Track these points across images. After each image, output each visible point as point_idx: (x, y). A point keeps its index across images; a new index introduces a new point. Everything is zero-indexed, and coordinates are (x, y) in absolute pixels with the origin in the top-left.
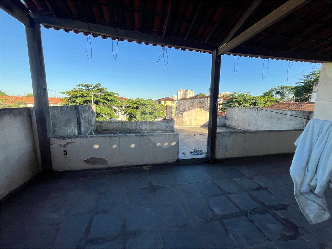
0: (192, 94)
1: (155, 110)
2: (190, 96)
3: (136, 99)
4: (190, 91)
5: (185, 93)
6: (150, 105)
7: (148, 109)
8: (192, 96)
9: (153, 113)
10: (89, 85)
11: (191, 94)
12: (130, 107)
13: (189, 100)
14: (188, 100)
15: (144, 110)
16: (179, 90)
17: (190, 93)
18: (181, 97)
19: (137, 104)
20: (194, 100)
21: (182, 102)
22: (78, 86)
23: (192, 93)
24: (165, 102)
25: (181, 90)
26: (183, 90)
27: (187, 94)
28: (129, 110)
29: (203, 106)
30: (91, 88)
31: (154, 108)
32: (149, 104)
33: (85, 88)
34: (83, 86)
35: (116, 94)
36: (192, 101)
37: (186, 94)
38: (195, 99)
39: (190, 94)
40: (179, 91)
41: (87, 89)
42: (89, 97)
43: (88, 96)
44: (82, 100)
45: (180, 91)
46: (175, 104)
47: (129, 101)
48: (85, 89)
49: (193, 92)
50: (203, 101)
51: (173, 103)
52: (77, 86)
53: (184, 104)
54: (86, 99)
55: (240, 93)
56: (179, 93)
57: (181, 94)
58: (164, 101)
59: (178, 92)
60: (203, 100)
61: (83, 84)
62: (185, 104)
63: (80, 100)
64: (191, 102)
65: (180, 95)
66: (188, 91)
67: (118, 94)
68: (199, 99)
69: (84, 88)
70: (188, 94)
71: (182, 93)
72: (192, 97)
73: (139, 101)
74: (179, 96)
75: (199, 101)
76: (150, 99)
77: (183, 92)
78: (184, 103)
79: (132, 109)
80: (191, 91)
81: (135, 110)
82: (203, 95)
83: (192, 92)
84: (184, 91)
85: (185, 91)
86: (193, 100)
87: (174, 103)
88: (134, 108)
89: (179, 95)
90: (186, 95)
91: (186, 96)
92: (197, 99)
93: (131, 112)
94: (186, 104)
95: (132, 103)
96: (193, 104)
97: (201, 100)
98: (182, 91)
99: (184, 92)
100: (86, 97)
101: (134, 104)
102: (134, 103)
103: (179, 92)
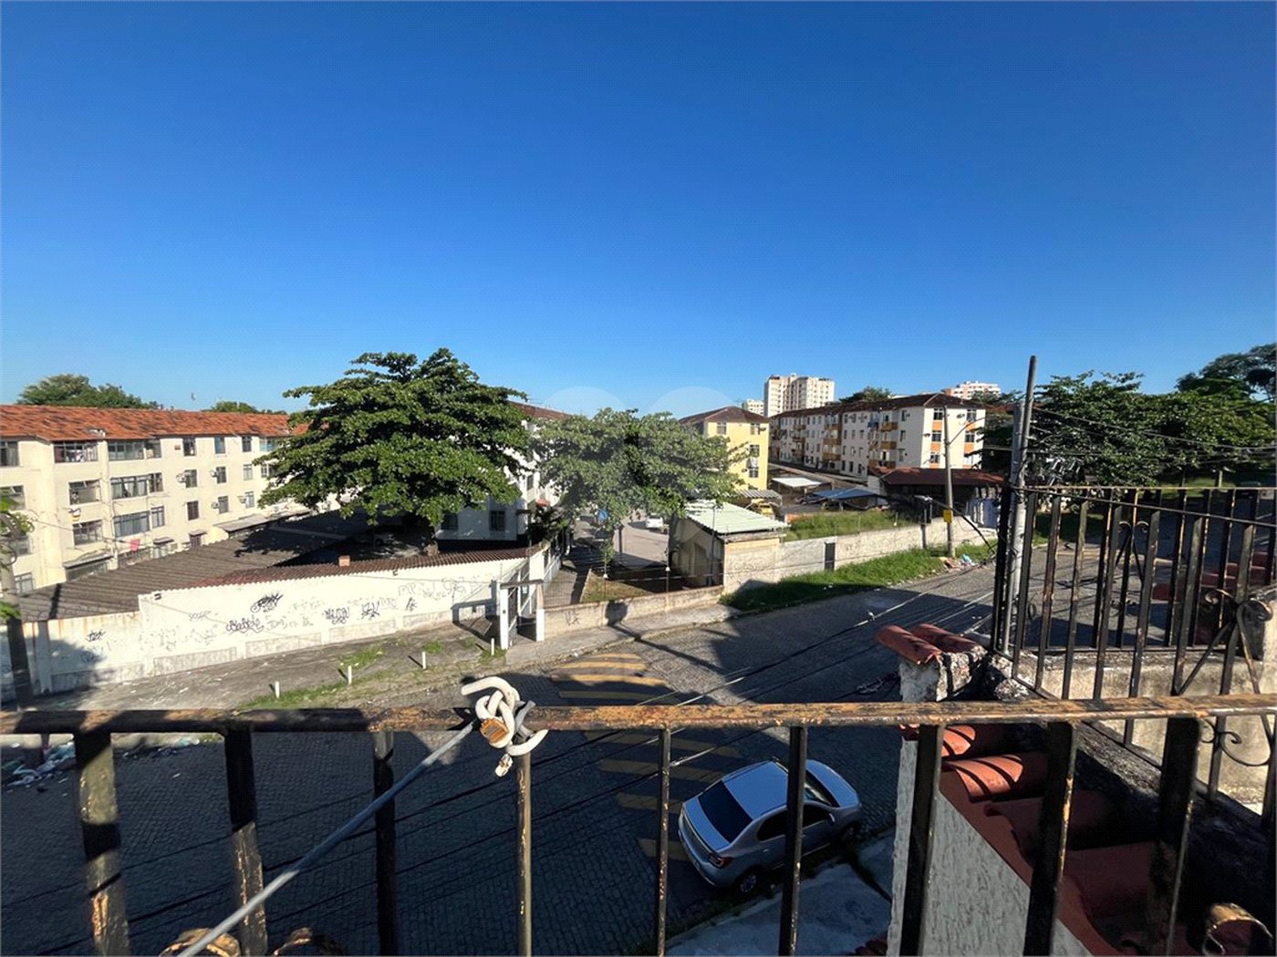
0: (824, 395)
1: (683, 463)
2: (819, 400)
3: (599, 415)
4: (817, 379)
5: (796, 388)
6: (664, 439)
7: (652, 461)
8: (825, 401)
9: (675, 477)
10: (403, 356)
11: (822, 392)
12: (573, 451)
13: (823, 417)
14: (817, 417)
15: (636, 464)
16: (771, 378)
17: (819, 389)
18: (781, 404)
19: (606, 436)
20: (844, 418)
21: (788, 425)
22: (360, 361)
23: (825, 390)
24: (722, 425)
25: (781, 378)
26: (789, 379)
27: (805, 395)
28: (567, 462)
29: (889, 440)
30: (412, 368)
31: (680, 453)
32: (656, 438)
33: (390, 371)
34: (382, 363)
35: (515, 393)
36: (837, 422)
37: (802, 392)
38: (850, 414)
39: (819, 394)
40: (770, 381)
41: (398, 373)
42: (395, 410)
43: (392, 407)
44: (364, 423)
45: (774, 381)
46: (766, 434)
47: (568, 426)
48: (391, 374)
49: (832, 385)
50: (891, 420)
51: (756, 429)
52: (353, 362)
53: (797, 433)
54: (382, 417)
55: (1088, 383)
56: (770, 392)
57: (782, 394)
58: (719, 424)
59: (767, 386)
60: (887, 417)
61: (380, 354)
62: (802, 434)
63: (356, 424)
64: (831, 423)
65: (777, 398)
66: (809, 382)
67: (524, 396)
68: (867, 414)
69: (385, 370)
70: (809, 393)
71: (782, 389)
72: (826, 404)
73: (612, 425)
74: (770, 403)
75: (868, 420)
76: (663, 414)
77: (787, 384)
78: (799, 430)
79: (581, 461)
80: (820, 380)
81: (592, 465)
82: (881, 396)
83: (825, 383)
84: (792, 379)
85: (795, 382)
86: (841, 417)
87: (760, 430)
88: (588, 455)
89: (770, 397)
90: (803, 397)
91: (803, 403)
92: (859, 414)
93: (577, 473)
94: (808, 432)
95: (582, 431)
96: (840, 432)
97: (880, 416)
98: (783, 382)
99: (792, 386)
100: (384, 407)
101: (591, 437)
102: (590, 431)
103: (773, 385)
